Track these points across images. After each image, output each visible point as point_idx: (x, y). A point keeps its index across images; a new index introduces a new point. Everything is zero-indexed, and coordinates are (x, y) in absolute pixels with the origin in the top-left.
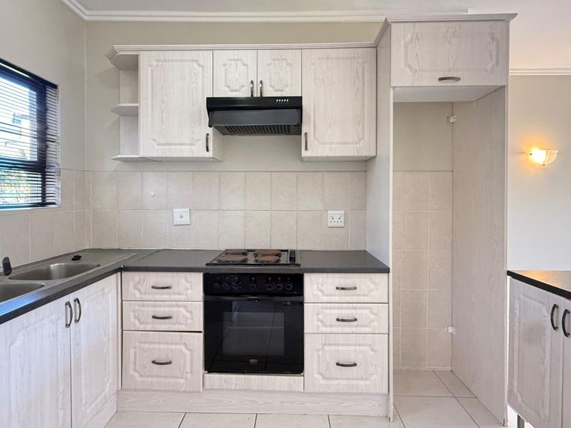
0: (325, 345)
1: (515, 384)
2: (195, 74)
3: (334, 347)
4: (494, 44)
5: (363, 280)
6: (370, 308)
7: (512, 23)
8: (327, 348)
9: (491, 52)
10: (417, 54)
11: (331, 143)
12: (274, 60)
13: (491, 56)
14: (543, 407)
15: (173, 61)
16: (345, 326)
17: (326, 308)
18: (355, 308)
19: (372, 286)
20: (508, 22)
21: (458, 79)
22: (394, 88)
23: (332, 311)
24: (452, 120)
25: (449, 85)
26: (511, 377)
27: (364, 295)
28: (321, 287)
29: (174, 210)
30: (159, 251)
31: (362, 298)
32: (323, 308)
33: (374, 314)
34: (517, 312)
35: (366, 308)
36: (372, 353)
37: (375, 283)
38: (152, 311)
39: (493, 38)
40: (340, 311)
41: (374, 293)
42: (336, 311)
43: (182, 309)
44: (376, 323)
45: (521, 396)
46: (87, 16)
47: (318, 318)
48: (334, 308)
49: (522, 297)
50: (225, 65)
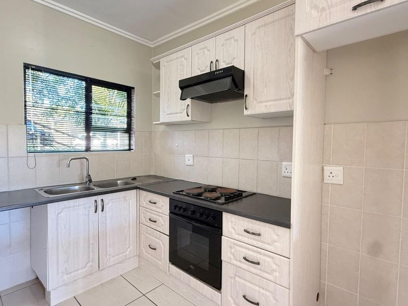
0: (236, 275)
2: (183, 65)
3: (243, 281)
5: (267, 229)
6: (272, 258)
8: (237, 279)
11: (267, 101)
12: (226, 40)
15: (173, 60)
16: (251, 266)
17: (237, 245)
18: (260, 253)
19: (275, 238)
22: (301, 36)
23: (241, 249)
27: (268, 244)
28: (234, 226)
29: (186, 155)
30: (176, 180)
31: (266, 245)
32: (234, 244)
33: (276, 265)
35: (269, 256)
36: (274, 302)
37: (278, 235)
38: (149, 215)
40: (247, 251)
41: (277, 244)
42: (245, 251)
43: (160, 218)
44: (277, 274)
46: (152, 45)
47: (231, 251)
48: (243, 247)
50: (197, 54)
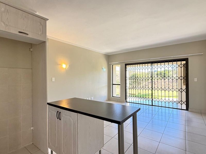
1: (50, 140)
4: (41, 26)
7: (47, 22)
9: (40, 29)
10: (7, 18)
13: (40, 30)
14: (56, 144)
20: (46, 21)
21: (28, 34)
24: (31, 50)
25: (24, 35)
26: (49, 138)
34: (50, 116)
39: (41, 24)
45: (51, 143)
49: (51, 111)
